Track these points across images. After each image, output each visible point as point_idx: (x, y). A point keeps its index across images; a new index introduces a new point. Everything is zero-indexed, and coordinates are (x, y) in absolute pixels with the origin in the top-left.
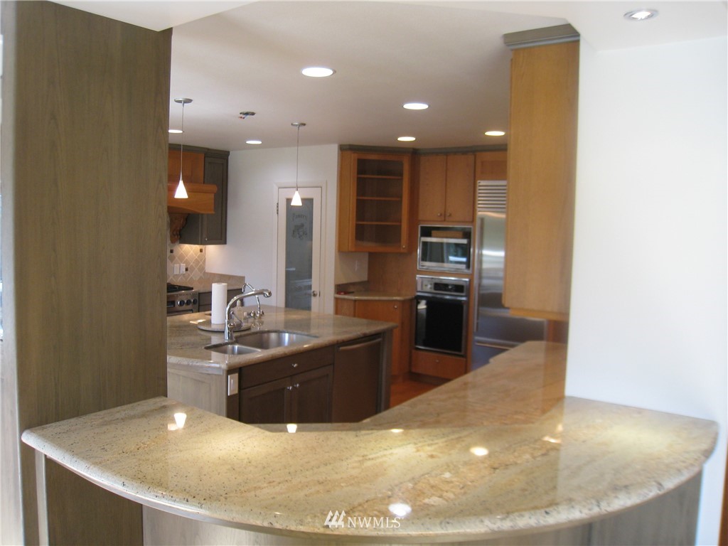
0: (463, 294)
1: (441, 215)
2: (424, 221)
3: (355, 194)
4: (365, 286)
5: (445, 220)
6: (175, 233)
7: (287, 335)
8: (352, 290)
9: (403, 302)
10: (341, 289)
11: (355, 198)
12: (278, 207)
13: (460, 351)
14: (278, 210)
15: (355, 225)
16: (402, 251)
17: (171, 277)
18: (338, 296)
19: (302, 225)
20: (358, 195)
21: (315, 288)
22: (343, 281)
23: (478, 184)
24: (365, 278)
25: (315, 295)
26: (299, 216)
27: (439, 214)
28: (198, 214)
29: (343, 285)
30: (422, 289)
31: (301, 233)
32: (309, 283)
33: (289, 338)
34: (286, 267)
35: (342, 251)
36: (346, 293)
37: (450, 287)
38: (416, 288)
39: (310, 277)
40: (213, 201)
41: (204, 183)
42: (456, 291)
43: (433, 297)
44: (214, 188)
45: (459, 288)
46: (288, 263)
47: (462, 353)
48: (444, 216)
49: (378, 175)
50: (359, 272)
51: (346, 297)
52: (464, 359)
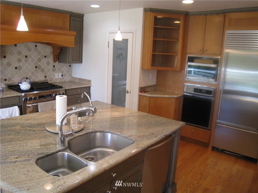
0: (211, 96)
1: (201, 50)
2: (190, 53)
3: (152, 37)
4: (154, 88)
5: (203, 53)
6: (55, 57)
7: (109, 135)
8: (148, 91)
9: (176, 98)
10: (142, 90)
11: (152, 39)
12: (108, 44)
13: (207, 127)
14: (109, 46)
15: (152, 54)
16: (177, 69)
17: (54, 80)
18: (140, 94)
19: (122, 54)
20: (154, 38)
21: (128, 88)
22: (144, 85)
23: (226, 33)
24: (155, 83)
25: (128, 92)
26: (120, 49)
27: (200, 50)
28: (67, 47)
29: (143, 87)
30: (187, 91)
31: (121, 58)
32: (125, 83)
33: (112, 137)
34: (113, 74)
35: (143, 69)
36: (145, 92)
37: (203, 91)
38: (184, 91)
39: (126, 79)
40: (74, 40)
41: (70, 30)
42: (207, 93)
43: (193, 96)
44: (75, 33)
45: (209, 92)
46: (114, 72)
47: (208, 128)
48: (203, 51)
49: (164, 26)
50: (152, 80)
51: (145, 94)
52: (210, 131)
